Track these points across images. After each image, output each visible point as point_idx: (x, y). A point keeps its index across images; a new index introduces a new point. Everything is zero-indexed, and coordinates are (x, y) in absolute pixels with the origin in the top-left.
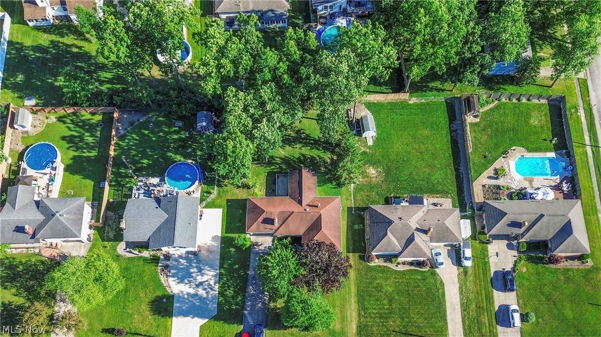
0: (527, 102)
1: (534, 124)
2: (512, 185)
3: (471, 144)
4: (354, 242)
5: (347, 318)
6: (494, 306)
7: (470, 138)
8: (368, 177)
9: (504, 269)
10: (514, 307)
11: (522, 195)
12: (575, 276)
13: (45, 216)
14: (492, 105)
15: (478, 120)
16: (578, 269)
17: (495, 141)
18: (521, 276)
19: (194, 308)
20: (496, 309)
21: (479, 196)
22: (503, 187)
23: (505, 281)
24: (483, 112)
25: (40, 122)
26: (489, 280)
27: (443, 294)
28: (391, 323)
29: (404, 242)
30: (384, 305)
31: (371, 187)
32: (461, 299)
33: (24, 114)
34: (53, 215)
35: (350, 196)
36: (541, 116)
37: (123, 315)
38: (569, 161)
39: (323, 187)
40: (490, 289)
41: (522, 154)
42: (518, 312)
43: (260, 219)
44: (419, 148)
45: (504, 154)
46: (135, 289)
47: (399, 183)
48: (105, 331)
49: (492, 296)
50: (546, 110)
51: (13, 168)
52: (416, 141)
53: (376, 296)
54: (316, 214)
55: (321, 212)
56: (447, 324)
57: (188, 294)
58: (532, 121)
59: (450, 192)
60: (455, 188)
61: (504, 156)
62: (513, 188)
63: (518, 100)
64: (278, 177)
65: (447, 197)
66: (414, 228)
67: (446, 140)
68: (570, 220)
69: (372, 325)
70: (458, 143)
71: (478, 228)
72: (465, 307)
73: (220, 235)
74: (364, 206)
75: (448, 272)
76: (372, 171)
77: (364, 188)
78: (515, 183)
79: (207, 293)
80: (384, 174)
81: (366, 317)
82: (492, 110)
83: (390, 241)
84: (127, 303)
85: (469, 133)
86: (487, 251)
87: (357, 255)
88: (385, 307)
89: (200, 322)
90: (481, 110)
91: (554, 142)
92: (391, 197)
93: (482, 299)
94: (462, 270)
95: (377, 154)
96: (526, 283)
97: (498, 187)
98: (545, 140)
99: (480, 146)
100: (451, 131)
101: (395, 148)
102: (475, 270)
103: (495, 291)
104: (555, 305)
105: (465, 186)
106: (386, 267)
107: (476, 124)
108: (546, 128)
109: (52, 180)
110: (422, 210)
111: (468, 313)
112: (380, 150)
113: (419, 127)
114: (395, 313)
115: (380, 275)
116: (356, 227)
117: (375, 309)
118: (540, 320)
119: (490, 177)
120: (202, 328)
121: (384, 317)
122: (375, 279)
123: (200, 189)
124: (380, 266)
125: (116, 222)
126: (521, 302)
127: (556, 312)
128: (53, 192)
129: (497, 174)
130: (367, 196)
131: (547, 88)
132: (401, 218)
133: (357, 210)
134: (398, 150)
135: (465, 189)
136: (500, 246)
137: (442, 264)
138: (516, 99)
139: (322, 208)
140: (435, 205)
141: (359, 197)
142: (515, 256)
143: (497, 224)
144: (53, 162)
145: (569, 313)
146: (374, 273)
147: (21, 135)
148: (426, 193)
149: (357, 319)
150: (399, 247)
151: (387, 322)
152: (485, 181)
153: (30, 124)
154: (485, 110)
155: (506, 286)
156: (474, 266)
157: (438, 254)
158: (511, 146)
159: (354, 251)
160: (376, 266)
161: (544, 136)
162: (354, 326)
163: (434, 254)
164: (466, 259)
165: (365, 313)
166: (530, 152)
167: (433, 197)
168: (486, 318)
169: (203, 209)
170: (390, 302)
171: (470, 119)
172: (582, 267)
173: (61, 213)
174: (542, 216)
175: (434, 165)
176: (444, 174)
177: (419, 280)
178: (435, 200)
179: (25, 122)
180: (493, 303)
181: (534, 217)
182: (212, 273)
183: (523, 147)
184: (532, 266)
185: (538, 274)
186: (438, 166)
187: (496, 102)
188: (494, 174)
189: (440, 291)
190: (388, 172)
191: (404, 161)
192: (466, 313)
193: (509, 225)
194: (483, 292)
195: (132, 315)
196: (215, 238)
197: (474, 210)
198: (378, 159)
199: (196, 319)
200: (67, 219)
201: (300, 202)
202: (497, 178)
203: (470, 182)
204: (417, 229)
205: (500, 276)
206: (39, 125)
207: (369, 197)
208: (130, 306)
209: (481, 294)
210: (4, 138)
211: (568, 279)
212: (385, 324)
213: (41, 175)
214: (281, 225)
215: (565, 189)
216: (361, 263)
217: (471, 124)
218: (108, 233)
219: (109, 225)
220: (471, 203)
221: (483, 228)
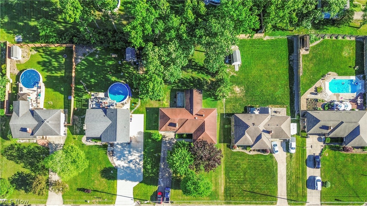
0: (342, 39)
1: (345, 55)
2: (325, 99)
3: (302, 70)
4: (224, 136)
5: (219, 183)
6: (306, 177)
7: (301, 66)
8: (234, 93)
9: (314, 154)
10: (319, 178)
11: (331, 106)
12: (357, 159)
13: (38, 121)
14: (318, 42)
15: (308, 52)
16: (360, 154)
17: (317, 68)
18: (325, 159)
19: (130, 176)
20: (307, 178)
21: (303, 106)
22: (320, 100)
23: (314, 161)
24: (312, 47)
25: (27, 53)
26: (305, 161)
27: (277, 169)
28: (245, 187)
29: (255, 139)
30: (241, 176)
31: (236, 100)
32: (287, 173)
33: (17, 49)
34: (42, 122)
35: (223, 106)
36: (350, 50)
37: (89, 180)
38: (364, 82)
39: (206, 100)
40: (305, 166)
41: (334, 77)
42: (320, 181)
43: (168, 123)
44: (268, 73)
45: (322, 77)
46: (94, 165)
47: (254, 97)
48: (79, 189)
49: (306, 171)
50: (354, 45)
51: (14, 86)
52: (266, 68)
53: (236, 170)
54: (201, 121)
55: (205, 120)
56: (277, 187)
58: (344, 53)
59: (286, 103)
60: (289, 101)
61: (323, 78)
62: (326, 101)
63: (336, 38)
64: (178, 93)
65: (283, 107)
66: (262, 130)
67: (285, 67)
68: (359, 125)
69: (233, 188)
70: (293, 69)
71: (301, 128)
72: (289, 177)
73: (143, 131)
74: (231, 113)
75: (280, 156)
76: (237, 89)
77: (232, 101)
78: (328, 97)
80: (245, 91)
81: (230, 183)
82: (318, 45)
83: (246, 138)
84: (90, 174)
85: (301, 62)
86: (306, 143)
87: (226, 144)
88: (242, 177)
90: (311, 45)
91: (356, 69)
92: (248, 107)
93: (300, 173)
94: (289, 155)
95: (241, 77)
96: (327, 163)
97: (317, 100)
98: (350, 67)
99: (307, 71)
100: (290, 61)
101: (253, 73)
102: (297, 155)
103: (308, 168)
104: (343, 176)
105: (296, 99)
106: (243, 152)
107: (306, 56)
108: (352, 58)
109: (38, 95)
110: (267, 118)
111: (291, 181)
112: (243, 74)
113: (269, 57)
114: (247, 181)
115: (239, 157)
116: (226, 126)
117: (235, 178)
118: (333, 186)
119: (312, 93)
120: (134, 188)
121: (241, 183)
122: (236, 160)
123: (130, 101)
124: (239, 152)
125: (80, 123)
126: (323, 174)
127: (343, 181)
128: (40, 103)
129: (317, 91)
130: (234, 106)
131: (356, 29)
132: (254, 124)
133: (227, 115)
134: (254, 74)
135: (295, 102)
136: (314, 139)
137: (277, 151)
138: (335, 37)
139: (206, 117)
140: (275, 112)
141: (228, 107)
142: (322, 146)
143: (313, 127)
144: (38, 83)
145: (351, 182)
146: (236, 157)
147: (16, 63)
148: (271, 104)
149: (225, 184)
150: (252, 142)
151: (242, 186)
152: (308, 96)
153: (21, 55)
154: (313, 45)
155: (315, 165)
156: (297, 152)
157: (275, 145)
158: (328, 71)
159: (224, 142)
160: (237, 152)
161: (350, 64)
162: (223, 188)
163: (273, 145)
164: (292, 148)
165: (230, 180)
166: (340, 76)
167: (275, 107)
168: (301, 184)
169: (132, 115)
170: (245, 174)
171: (303, 52)
172: (362, 153)
173: (47, 120)
174: (342, 122)
175: (277, 85)
176: (283, 92)
177: (262, 160)
178: (276, 109)
179: (17, 55)
180: (306, 175)
181: (337, 123)
183: (336, 72)
184: (332, 152)
185: (335, 157)
186: (280, 85)
187: (322, 39)
188: (315, 91)
189: (275, 168)
190: (247, 91)
191: (258, 82)
192: (289, 181)
193: (321, 128)
194: (301, 168)
195: (94, 180)
196: (139, 133)
197: (300, 116)
198: (242, 81)
200: (51, 124)
202: (316, 94)
203: (299, 96)
204: (264, 131)
205: (312, 158)
206: (26, 56)
207: (235, 107)
208: (92, 175)
209: (300, 169)
210: (6, 66)
211: (353, 160)
212: (241, 187)
213: (32, 92)
214: (180, 127)
215: (359, 102)
216: (228, 150)
217: (303, 55)
218: (76, 130)
219: (76, 125)
220: (299, 111)
221: (305, 127)
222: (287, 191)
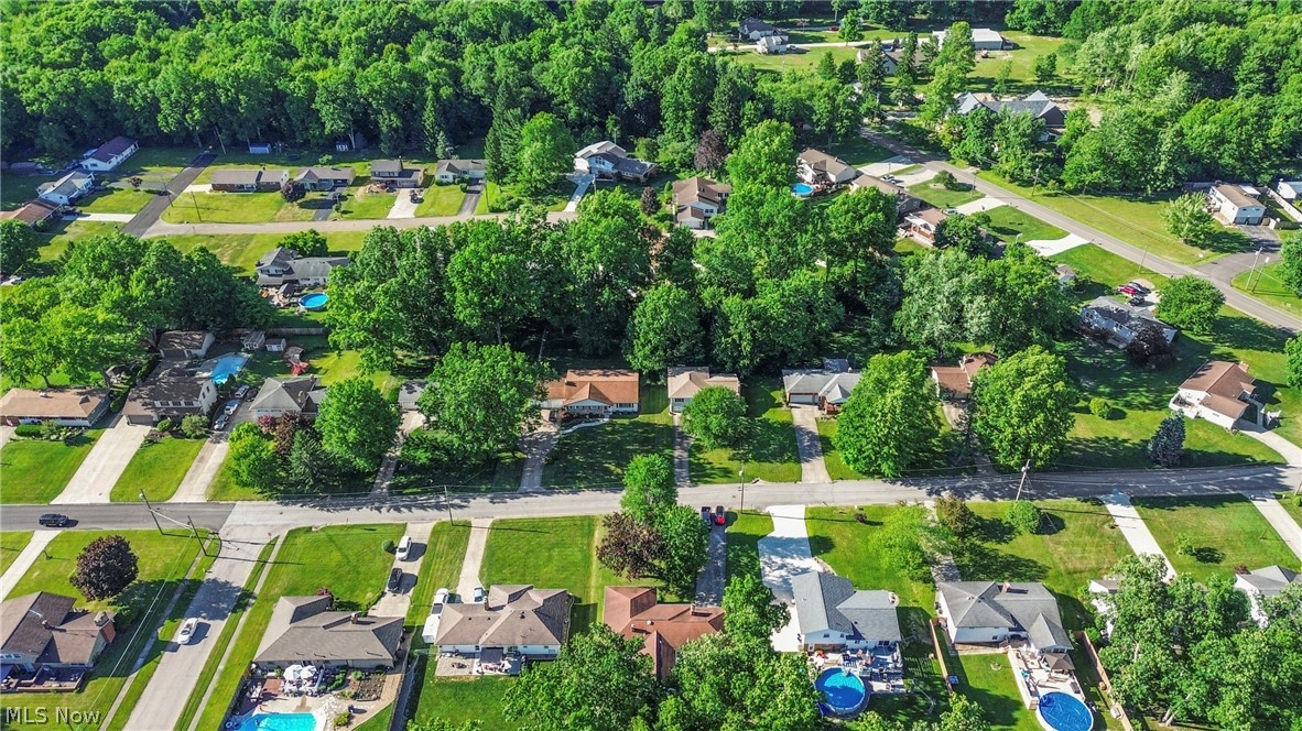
2: (334, 700)
6: (423, 559)
9: (395, 595)
10: (401, 554)
18: (377, 586)
19: (786, 546)
20: (421, 559)
21: (391, 686)
22: (348, 697)
26: (419, 584)
27: (482, 567)
28: (552, 539)
29: (522, 596)
30: (558, 555)
32: (461, 563)
40: (422, 575)
42: (400, 549)
48: (879, 524)
49: (421, 568)
54: (638, 619)
55: (630, 621)
57: (792, 558)
59: (432, 685)
60: (424, 691)
62: (334, 695)
65: (440, 678)
66: (506, 609)
68: (290, 623)
69: (576, 537)
72: (460, 555)
78: (327, 703)
79: (770, 559)
86: (410, 607)
87: (584, 603)
88: (556, 553)
89: (775, 534)
93: (435, 565)
96: (373, 581)
97: (356, 695)
102: (435, 586)
103: (417, 573)
105: (407, 696)
110: (488, 637)
111: (458, 551)
114: (546, 548)
115: (556, 583)
117: (570, 551)
119: (361, 712)
120: (772, 529)
121: (560, 544)
122: (564, 579)
126: (391, 558)
128: (1017, 661)
129: (349, 715)
135: (410, 691)
137: (476, 589)
140: (461, 666)
142: (374, 609)
146: (563, 584)
148: (469, 684)
149: (590, 542)
150: (530, 593)
151: (558, 540)
152: (373, 706)
155: (401, 577)
159: (588, 606)
162: (596, 536)
167: (462, 676)
168: (437, 548)
170: (550, 558)
173: (974, 601)
174: (325, 627)
178: (460, 672)
180: (423, 562)
181: (336, 627)
182: (767, 578)
184: (357, 599)
188: (353, 717)
189: (485, 570)
192: (461, 551)
193: (370, 623)
194: (431, 571)
199: (778, 536)
200: (965, 596)
201: (659, 637)
202: (352, 709)
204: (502, 608)
205: (402, 588)
209: (434, 569)
213: (1048, 684)
216: (578, 590)
220: (407, 670)
221: (403, 640)
222: (467, 539)
